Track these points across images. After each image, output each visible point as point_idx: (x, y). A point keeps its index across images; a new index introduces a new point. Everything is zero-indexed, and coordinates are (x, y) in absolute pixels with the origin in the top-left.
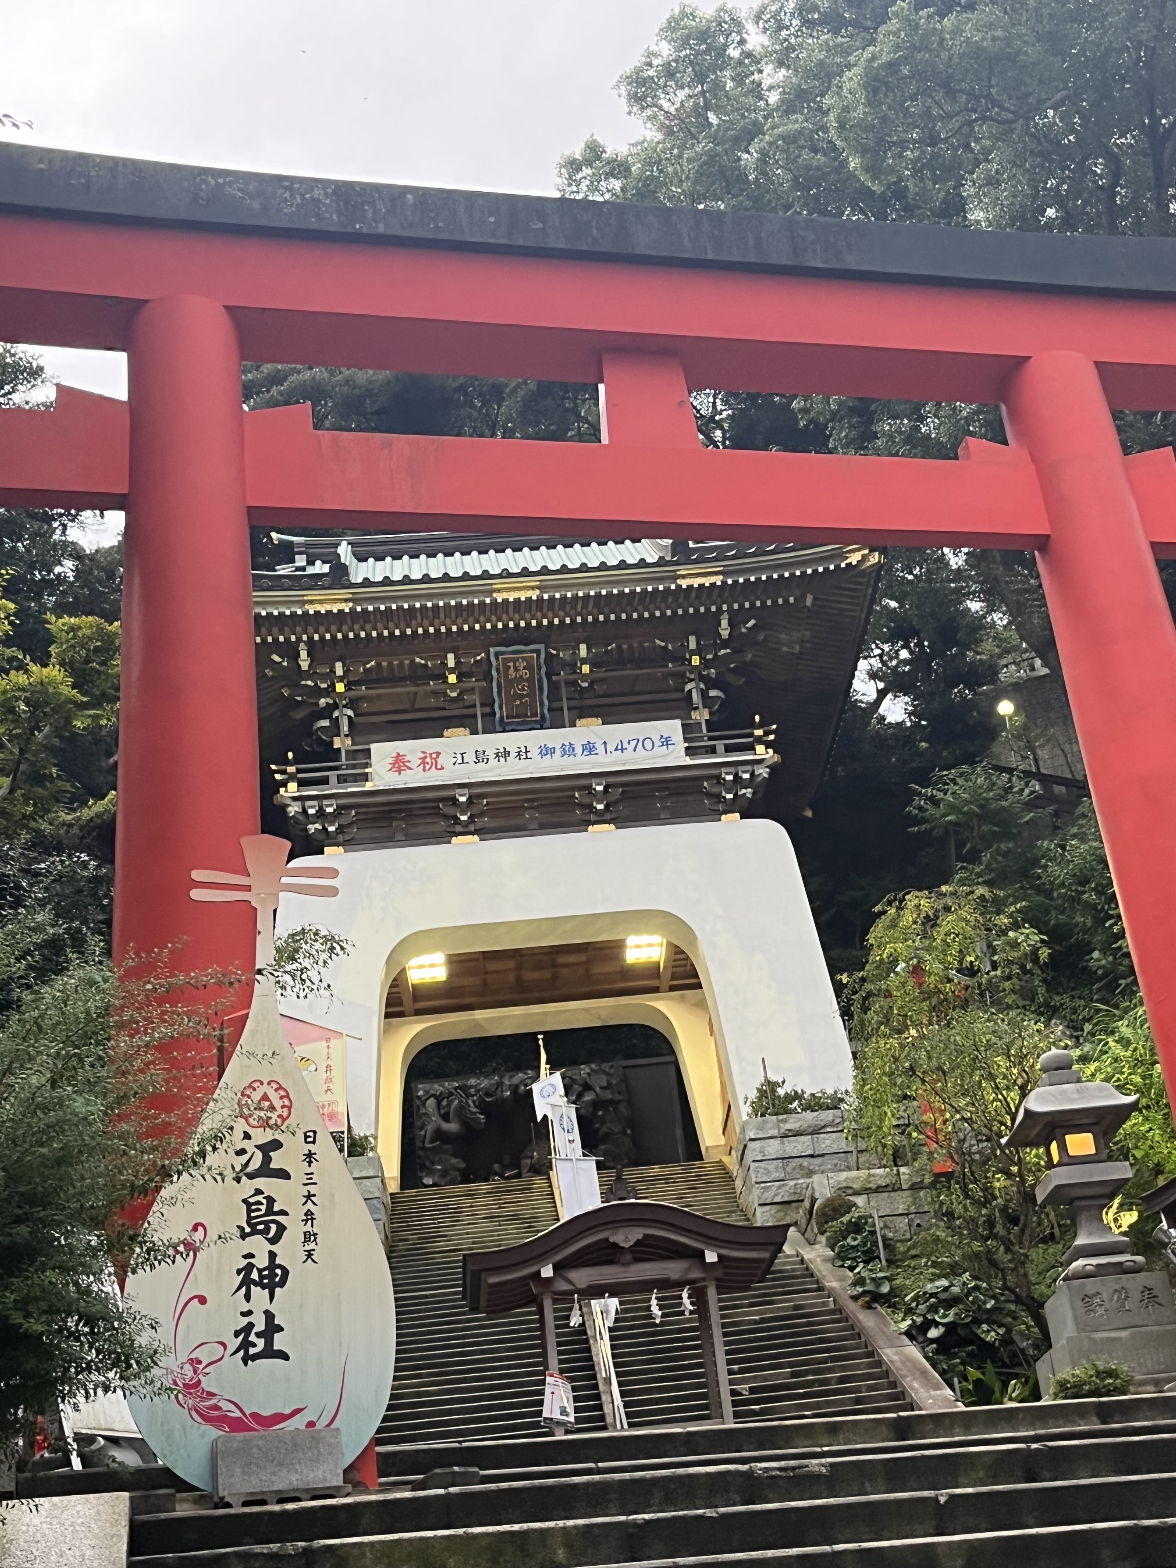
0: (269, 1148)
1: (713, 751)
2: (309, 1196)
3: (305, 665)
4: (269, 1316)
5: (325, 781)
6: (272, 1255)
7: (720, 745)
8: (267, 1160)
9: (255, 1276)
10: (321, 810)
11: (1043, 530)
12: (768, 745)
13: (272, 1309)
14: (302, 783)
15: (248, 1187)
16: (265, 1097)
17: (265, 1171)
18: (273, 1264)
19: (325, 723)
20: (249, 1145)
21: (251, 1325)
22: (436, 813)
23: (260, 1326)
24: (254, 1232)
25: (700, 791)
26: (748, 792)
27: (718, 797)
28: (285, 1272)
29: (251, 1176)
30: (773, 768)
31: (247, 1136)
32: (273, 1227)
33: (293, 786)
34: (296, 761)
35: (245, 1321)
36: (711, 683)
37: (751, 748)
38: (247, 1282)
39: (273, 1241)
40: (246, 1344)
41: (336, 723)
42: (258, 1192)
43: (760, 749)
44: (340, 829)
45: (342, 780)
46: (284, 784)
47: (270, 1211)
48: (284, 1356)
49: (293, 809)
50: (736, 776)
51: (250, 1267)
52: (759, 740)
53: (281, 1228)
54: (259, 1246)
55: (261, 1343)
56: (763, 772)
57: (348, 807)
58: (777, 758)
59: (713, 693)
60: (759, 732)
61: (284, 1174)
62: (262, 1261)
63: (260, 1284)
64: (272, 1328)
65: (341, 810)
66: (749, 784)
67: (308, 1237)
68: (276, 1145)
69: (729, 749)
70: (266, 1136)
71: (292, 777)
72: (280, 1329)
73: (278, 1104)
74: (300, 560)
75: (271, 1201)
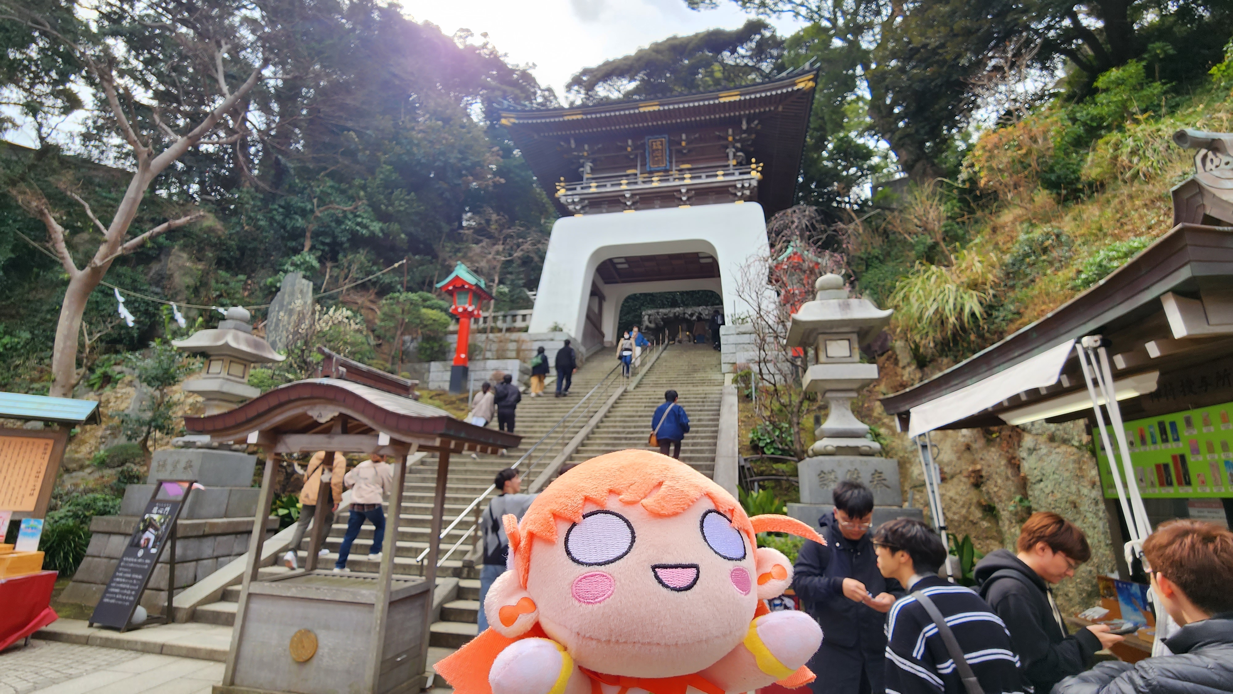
1: (734, 175)
5: (575, 189)
7: (737, 172)
10: (573, 201)
12: (757, 171)
14: (567, 190)
19: (580, 169)
22: (618, 201)
25: (728, 192)
26: (747, 192)
27: (735, 195)
30: (759, 182)
33: (563, 191)
34: (565, 181)
36: (738, 150)
37: (750, 173)
41: (585, 169)
43: (754, 173)
44: (581, 207)
45: (582, 188)
46: (559, 190)
49: (563, 200)
50: (743, 186)
52: (753, 169)
56: (754, 183)
57: (585, 199)
58: (761, 177)
59: (739, 153)
60: (754, 166)
65: (582, 200)
66: (749, 188)
69: (741, 174)
71: (562, 188)
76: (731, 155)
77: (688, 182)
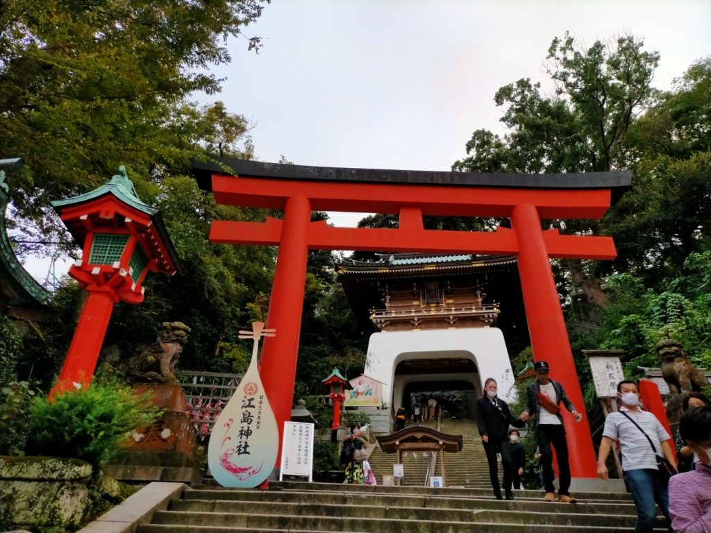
0: (251, 400)
1: (482, 309)
2: (259, 412)
3: (379, 285)
4: (246, 443)
5: (382, 314)
6: (249, 427)
7: (484, 307)
8: (250, 403)
9: (244, 432)
10: (381, 322)
11: (518, 251)
12: (497, 308)
13: (247, 441)
14: (377, 314)
15: (244, 409)
16: (251, 387)
17: (249, 406)
18: (248, 430)
19: (383, 300)
20: (246, 399)
21: (241, 445)
22: (409, 323)
23: (243, 445)
24: (245, 421)
25: (479, 319)
26: (492, 320)
27: (484, 321)
28: (251, 432)
29: (245, 407)
30: (499, 314)
31: (245, 397)
32: (249, 421)
33: (374, 315)
34: (375, 308)
35: (239, 444)
36: (483, 292)
37: (492, 308)
38: (241, 434)
39: (249, 424)
40: (239, 450)
41: (386, 300)
42: (247, 411)
43: (495, 309)
44: (386, 326)
45: (386, 314)
46: (372, 314)
47: (249, 416)
48: (248, 453)
49: (374, 321)
50: (489, 317)
51: (242, 430)
52: (495, 307)
53: (252, 420)
54: (245, 425)
55: (243, 450)
56: (496, 315)
57: (388, 321)
58: (500, 312)
59: (484, 294)
60: (495, 305)
61: (253, 407)
62: (246, 429)
63: (244, 435)
64: (246, 446)
65: (385, 321)
66: (492, 318)
67: (258, 423)
68: (252, 399)
69: (487, 309)
70: (249, 397)
71: (374, 313)
72: (248, 446)
73: (254, 389)
74: (381, 260)
75: (250, 413)
76: (479, 296)
77: (453, 312)
